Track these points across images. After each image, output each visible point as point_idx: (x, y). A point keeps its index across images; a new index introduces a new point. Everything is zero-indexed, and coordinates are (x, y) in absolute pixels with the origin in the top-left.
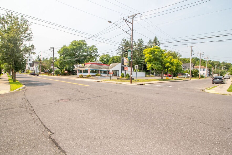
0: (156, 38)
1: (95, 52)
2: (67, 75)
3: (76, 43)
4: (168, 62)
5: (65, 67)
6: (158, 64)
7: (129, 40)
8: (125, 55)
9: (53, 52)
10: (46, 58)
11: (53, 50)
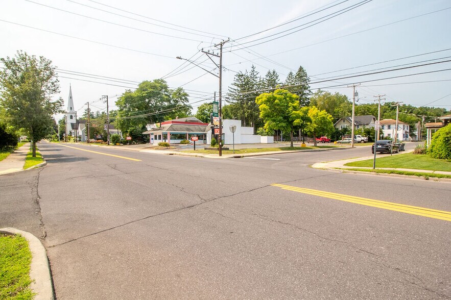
0: (301, 69)
1: (183, 100)
2: (134, 144)
3: (147, 86)
4: (298, 117)
5: (129, 130)
6: (280, 121)
7: (249, 74)
8: (241, 103)
9: (106, 103)
10: (103, 113)
11: (106, 99)
